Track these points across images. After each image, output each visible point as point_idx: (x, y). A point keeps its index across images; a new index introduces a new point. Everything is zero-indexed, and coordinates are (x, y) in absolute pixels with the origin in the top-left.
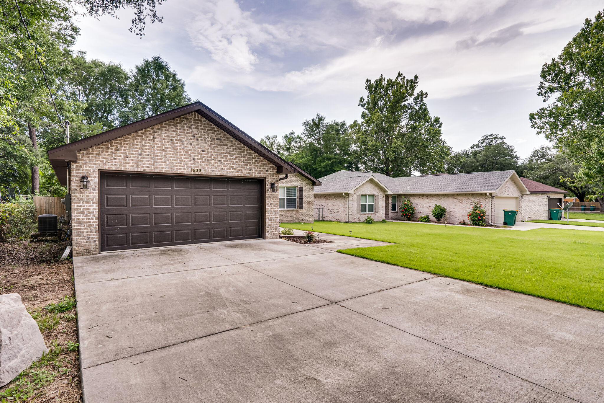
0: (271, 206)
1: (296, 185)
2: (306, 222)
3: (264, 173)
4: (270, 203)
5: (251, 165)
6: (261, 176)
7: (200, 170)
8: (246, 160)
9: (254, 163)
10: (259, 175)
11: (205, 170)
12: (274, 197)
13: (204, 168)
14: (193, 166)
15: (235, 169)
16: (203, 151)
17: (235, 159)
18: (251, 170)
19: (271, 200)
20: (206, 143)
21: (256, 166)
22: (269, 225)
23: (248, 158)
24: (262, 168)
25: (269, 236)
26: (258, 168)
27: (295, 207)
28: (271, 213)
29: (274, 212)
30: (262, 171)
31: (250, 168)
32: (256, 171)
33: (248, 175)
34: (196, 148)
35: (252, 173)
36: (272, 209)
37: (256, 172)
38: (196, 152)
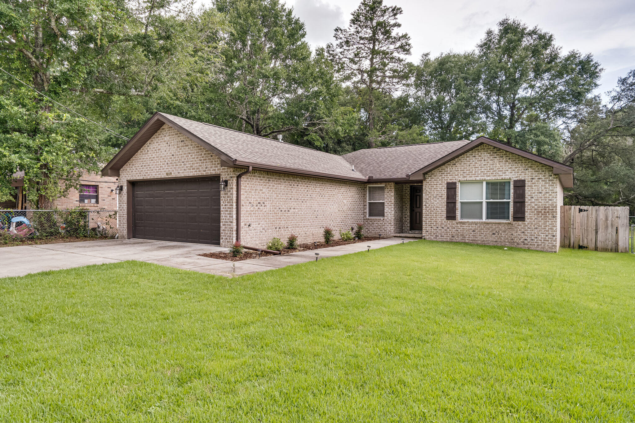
0: (226, 208)
1: (507, 177)
2: (533, 247)
3: (218, 170)
4: (224, 204)
5: (206, 162)
6: (216, 172)
7: (171, 173)
8: (203, 157)
9: (210, 159)
10: (214, 173)
11: (174, 173)
12: (228, 197)
13: (173, 171)
14: (167, 170)
15: (194, 169)
16: (173, 155)
17: (194, 158)
18: (206, 168)
19: (225, 200)
20: (174, 148)
21: (212, 162)
22: (223, 230)
23: (205, 154)
24: (217, 163)
25: (224, 244)
26: (213, 164)
27: (508, 218)
28: (225, 216)
29: (228, 215)
30: (217, 167)
31: (206, 165)
32: (211, 167)
33: (204, 173)
34: (169, 154)
35: (208, 171)
36: (227, 211)
37: (211, 169)
38: (169, 157)
